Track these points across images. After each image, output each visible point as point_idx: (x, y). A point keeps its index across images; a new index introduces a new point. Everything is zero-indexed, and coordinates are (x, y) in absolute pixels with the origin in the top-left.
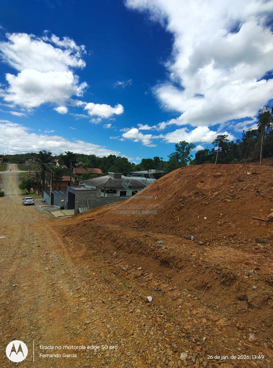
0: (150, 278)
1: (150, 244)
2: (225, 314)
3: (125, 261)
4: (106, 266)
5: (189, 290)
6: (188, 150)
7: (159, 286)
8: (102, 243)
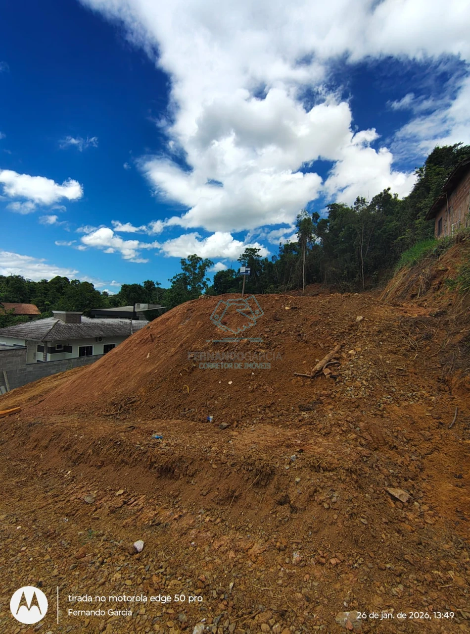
0: (139, 505)
1: (138, 442)
2: (261, 534)
3: (91, 484)
4: (49, 504)
5: (208, 510)
6: (202, 270)
7: (156, 518)
8: (40, 456)
